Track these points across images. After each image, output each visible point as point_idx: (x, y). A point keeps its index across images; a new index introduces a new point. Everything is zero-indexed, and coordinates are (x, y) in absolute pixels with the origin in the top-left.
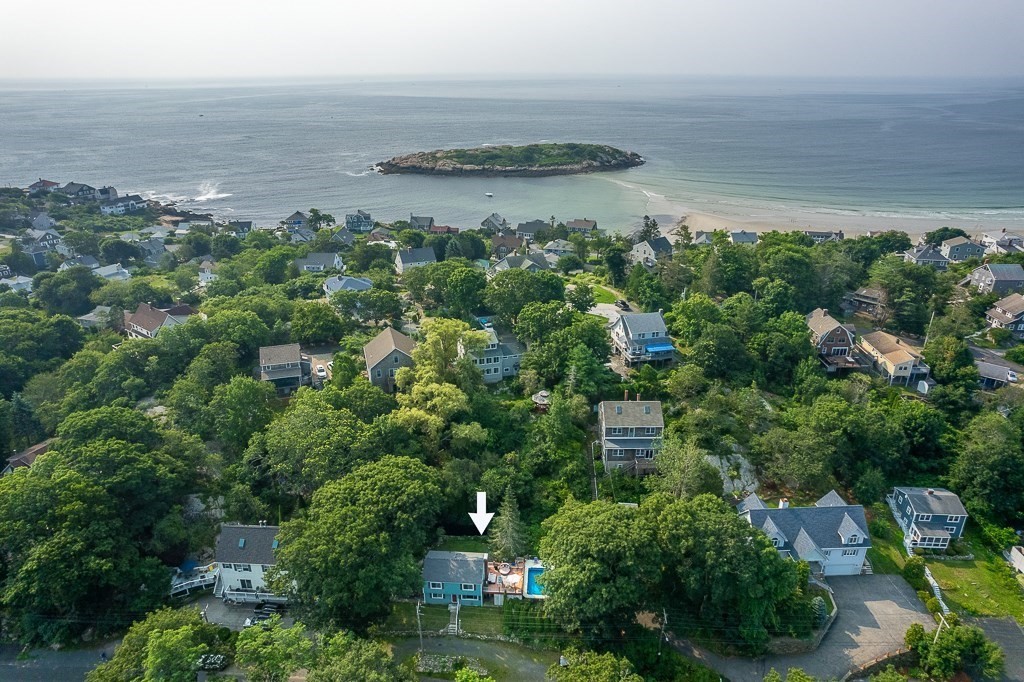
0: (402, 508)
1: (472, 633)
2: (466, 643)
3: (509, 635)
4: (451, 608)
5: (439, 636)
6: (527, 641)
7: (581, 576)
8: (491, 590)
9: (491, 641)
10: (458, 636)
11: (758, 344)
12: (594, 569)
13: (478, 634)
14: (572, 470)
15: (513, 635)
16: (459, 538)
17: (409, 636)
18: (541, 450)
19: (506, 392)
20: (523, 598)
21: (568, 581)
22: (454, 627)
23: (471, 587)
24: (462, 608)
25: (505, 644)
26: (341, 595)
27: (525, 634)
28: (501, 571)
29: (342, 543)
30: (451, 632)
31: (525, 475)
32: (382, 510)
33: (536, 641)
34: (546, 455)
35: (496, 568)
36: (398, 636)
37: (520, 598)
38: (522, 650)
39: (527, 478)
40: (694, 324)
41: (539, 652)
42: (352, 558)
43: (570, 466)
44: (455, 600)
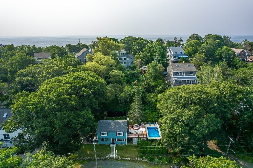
0: (85, 86)
1: (123, 157)
2: (120, 162)
3: (142, 157)
4: (112, 146)
5: (105, 159)
6: (151, 160)
7: (190, 113)
8: (131, 136)
9: (133, 161)
10: (116, 159)
11: (218, 54)
12: (197, 109)
13: (126, 158)
14: (161, 89)
15: (144, 157)
16: (114, 118)
17: (90, 160)
18: (146, 82)
19: (129, 70)
20: (147, 139)
21: (182, 117)
22: (113, 155)
23: (121, 134)
24: (117, 146)
25: (140, 162)
26: (45, 128)
27: (150, 156)
28: (135, 128)
29: (48, 98)
30: (112, 157)
31: (142, 90)
32: (74, 86)
33: (157, 160)
34: (149, 84)
35: (132, 127)
36: (84, 160)
37: (146, 139)
38: (150, 165)
39: (142, 91)
40: (195, 48)
41: (158, 165)
42: (52, 105)
43: (160, 87)
44: (113, 142)
